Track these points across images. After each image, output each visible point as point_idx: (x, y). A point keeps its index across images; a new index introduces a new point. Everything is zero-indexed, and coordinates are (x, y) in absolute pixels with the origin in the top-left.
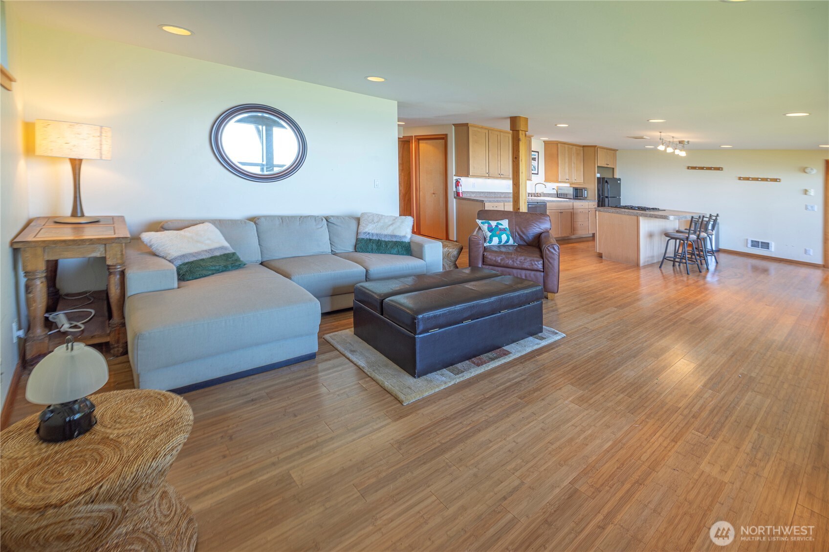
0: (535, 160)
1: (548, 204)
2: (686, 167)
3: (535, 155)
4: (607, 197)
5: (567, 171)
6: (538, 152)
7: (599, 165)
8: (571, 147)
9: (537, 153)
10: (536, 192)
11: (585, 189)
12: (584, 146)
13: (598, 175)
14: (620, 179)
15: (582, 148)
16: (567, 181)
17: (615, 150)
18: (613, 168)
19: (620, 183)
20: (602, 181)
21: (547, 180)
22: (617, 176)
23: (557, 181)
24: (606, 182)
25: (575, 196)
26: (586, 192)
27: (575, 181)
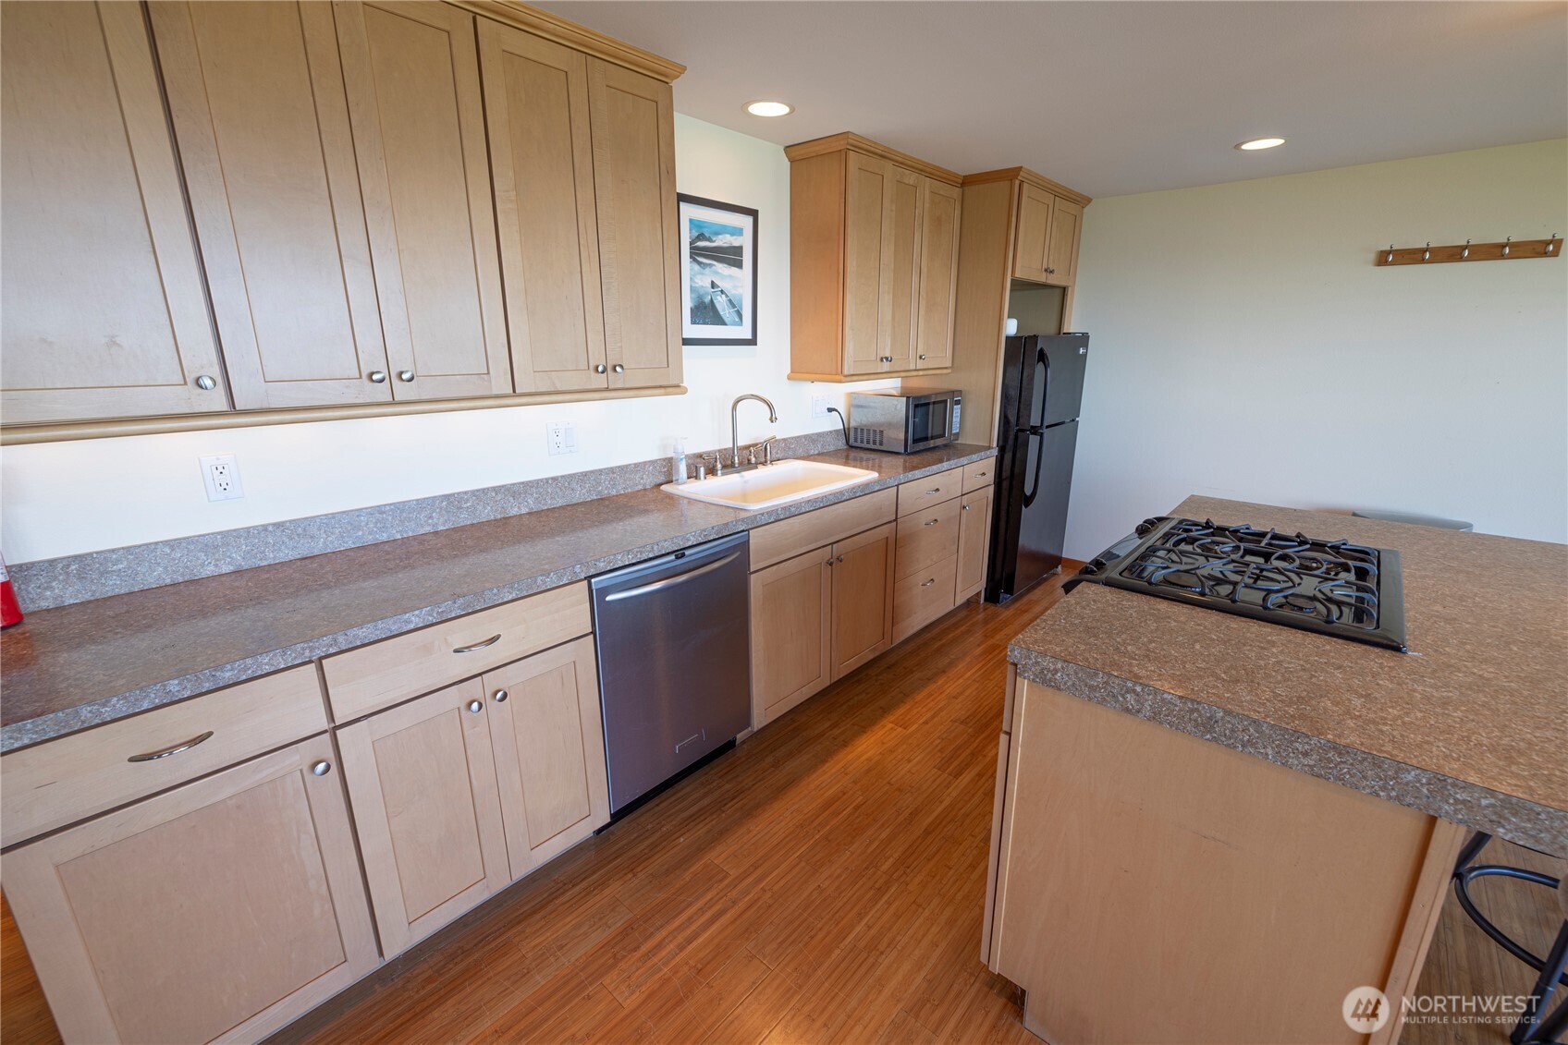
0: (739, 264)
1: (756, 538)
2: (1372, 256)
3: (738, 232)
4: (1034, 430)
5: (889, 316)
6: (753, 213)
7: (1018, 275)
8: (911, 178)
9: (749, 220)
10: (741, 442)
11: (955, 396)
12: (967, 182)
13: (1011, 327)
14: (1084, 339)
15: (956, 192)
16: (886, 366)
17: (1081, 201)
18: (1064, 290)
19: (1085, 355)
20: (1023, 353)
21: (802, 370)
22: (1073, 325)
23: (839, 375)
24: (1042, 357)
25: (915, 441)
26: (957, 408)
27: (920, 364)
